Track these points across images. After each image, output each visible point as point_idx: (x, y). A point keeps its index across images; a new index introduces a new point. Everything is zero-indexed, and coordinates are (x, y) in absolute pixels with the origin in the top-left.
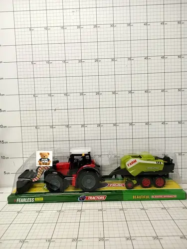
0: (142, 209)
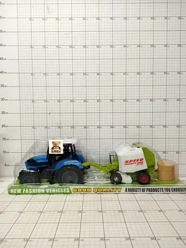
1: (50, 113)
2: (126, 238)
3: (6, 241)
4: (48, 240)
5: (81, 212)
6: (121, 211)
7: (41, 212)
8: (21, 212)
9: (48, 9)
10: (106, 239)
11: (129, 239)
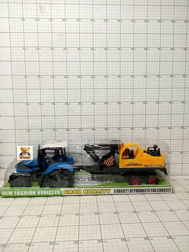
1: (44, 116)
2: (121, 239)
3: (8, 246)
4: (49, 243)
5: (79, 214)
6: (117, 213)
7: (40, 216)
8: (21, 217)
9: (41, 9)
10: (103, 240)
11: (124, 239)
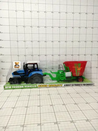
0: (67, 94)
